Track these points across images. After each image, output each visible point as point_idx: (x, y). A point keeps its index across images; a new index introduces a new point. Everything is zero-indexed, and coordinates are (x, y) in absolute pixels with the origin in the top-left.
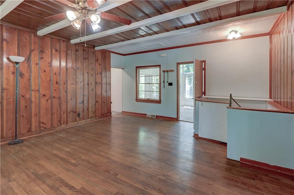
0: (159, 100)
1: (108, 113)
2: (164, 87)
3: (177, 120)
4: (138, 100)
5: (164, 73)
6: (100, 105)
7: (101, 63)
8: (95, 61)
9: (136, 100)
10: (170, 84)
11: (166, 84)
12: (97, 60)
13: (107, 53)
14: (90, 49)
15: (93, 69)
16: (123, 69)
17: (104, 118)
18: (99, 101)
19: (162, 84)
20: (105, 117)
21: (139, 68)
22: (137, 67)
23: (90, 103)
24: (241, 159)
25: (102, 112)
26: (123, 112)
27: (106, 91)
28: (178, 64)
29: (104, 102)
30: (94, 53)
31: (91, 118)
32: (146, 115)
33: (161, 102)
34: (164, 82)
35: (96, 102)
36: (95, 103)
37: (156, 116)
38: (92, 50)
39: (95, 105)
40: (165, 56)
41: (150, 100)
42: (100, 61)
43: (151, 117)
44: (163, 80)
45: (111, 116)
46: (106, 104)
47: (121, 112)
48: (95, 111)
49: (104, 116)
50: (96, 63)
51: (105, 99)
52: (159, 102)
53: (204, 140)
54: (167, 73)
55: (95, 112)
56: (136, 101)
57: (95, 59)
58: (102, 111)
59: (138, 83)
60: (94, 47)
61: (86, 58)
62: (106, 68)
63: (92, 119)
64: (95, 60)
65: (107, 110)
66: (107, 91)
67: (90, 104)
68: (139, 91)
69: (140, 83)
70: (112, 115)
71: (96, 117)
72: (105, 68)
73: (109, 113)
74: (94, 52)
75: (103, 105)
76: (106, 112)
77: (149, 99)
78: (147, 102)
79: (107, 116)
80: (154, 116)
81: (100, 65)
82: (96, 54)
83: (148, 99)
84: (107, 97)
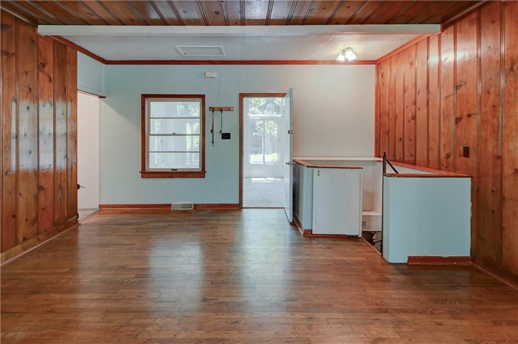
0: (200, 170)
1: (70, 217)
2: (213, 142)
3: (239, 207)
4: (146, 174)
5: (213, 112)
6: (50, 197)
7: (52, 76)
8: (36, 66)
9: (142, 173)
10: (226, 136)
11: (218, 137)
12: (44, 65)
13: (69, 49)
14: (22, 29)
15: (30, 90)
16: (105, 97)
17: (60, 231)
18: (48, 184)
19: (208, 134)
20: (63, 229)
21: (150, 99)
22: (144, 96)
23: (20, 194)
24: (410, 259)
25: (56, 217)
26: (101, 206)
27: (66, 156)
28: (242, 96)
29: (60, 187)
30: (33, 41)
31: (24, 239)
32: (169, 206)
33: (206, 174)
34: (212, 131)
35: (40, 188)
36: (36, 192)
37: (194, 205)
38: (29, 30)
39: (37, 198)
40: (215, 76)
41: (178, 171)
42: (49, 68)
43: (182, 209)
44: (211, 129)
45: (76, 222)
46: (66, 193)
47: (98, 207)
48: (37, 217)
49: (61, 227)
50: (40, 74)
51: (62, 178)
52: (200, 174)
53: (326, 239)
54: (220, 112)
55: (36, 220)
56: (142, 177)
57: (38, 61)
58: (56, 212)
59: (146, 133)
60: (35, 23)
61: (11, 52)
62: (65, 91)
63: (26, 244)
64: (38, 64)
65: (68, 207)
66: (69, 156)
67: (21, 199)
68: (149, 152)
69: (151, 133)
70: (78, 219)
71: (38, 234)
72: (63, 89)
73: (73, 216)
74: (34, 39)
75: (59, 194)
76: (66, 214)
77: (176, 170)
78: (171, 177)
79: (68, 225)
80: (189, 206)
81: (50, 80)
82: (40, 46)
83: (172, 170)
84: (69, 173)
